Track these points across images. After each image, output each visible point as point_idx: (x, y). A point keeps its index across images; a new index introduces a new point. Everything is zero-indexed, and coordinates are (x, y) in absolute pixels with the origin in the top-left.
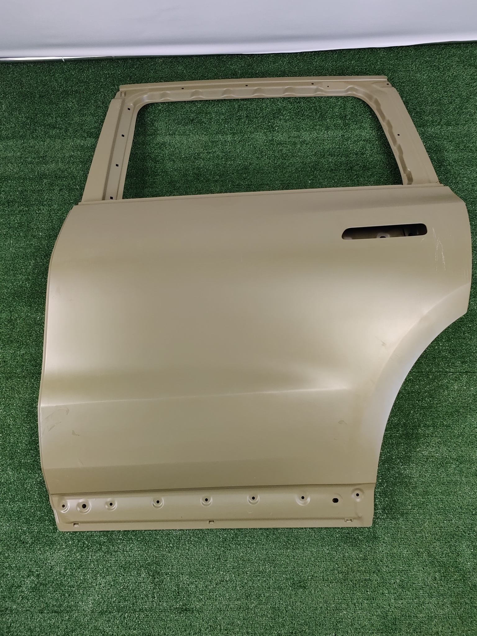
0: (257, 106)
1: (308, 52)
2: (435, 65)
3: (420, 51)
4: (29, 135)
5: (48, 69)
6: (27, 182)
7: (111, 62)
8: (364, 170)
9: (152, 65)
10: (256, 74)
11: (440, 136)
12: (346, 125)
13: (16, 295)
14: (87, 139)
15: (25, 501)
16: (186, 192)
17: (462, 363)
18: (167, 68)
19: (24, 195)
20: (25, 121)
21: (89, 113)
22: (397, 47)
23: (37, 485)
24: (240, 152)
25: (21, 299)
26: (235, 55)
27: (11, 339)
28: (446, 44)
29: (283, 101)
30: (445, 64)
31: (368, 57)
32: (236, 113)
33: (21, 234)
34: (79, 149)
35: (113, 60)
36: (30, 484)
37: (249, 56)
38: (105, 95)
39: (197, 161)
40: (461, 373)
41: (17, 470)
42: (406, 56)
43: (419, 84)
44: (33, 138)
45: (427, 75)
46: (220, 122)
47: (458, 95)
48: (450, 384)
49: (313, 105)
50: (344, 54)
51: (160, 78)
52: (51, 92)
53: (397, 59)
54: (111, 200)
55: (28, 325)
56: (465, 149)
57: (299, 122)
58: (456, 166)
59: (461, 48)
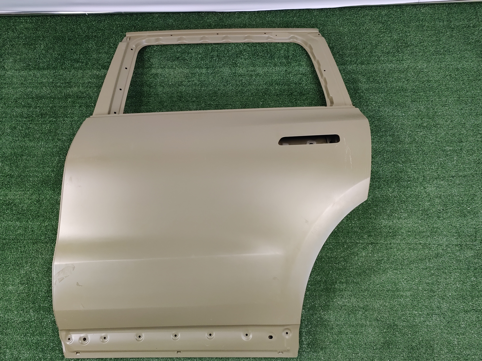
0: (225, 48)
1: (263, 11)
2: (353, 22)
3: (343, 11)
4: (60, 67)
5: (75, 20)
6: (56, 101)
7: (121, 16)
8: (301, 95)
9: (150, 18)
10: (225, 26)
11: (356, 72)
12: (288, 63)
13: (44, 182)
14: (102, 70)
15: (42, 335)
16: (171, 109)
17: (369, 236)
18: (161, 20)
19: (53, 110)
20: (57, 57)
21: (104, 52)
22: (326, 8)
23: (51, 324)
24: (211, 81)
25: (47, 185)
26: (210, 12)
27: (38, 214)
28: (362, 7)
29: (244, 45)
30: (361, 21)
31: (305, 15)
32: (210, 54)
33: (50, 138)
34: (95, 77)
35: (122, 15)
36: (46, 322)
37: (220, 13)
38: (116, 39)
39: (180, 87)
40: (368, 244)
41: (37, 312)
42: (333, 15)
43: (342, 35)
44: (62, 69)
45: (348, 29)
46: (198, 59)
47: (370, 43)
48: (359, 252)
49: (266, 48)
50: (289, 13)
51: (156, 28)
52: (77, 36)
53: (326, 17)
54: (115, 115)
55: (52, 204)
56: (373, 81)
57: (255, 61)
58: (367, 93)
59: (372, 10)
